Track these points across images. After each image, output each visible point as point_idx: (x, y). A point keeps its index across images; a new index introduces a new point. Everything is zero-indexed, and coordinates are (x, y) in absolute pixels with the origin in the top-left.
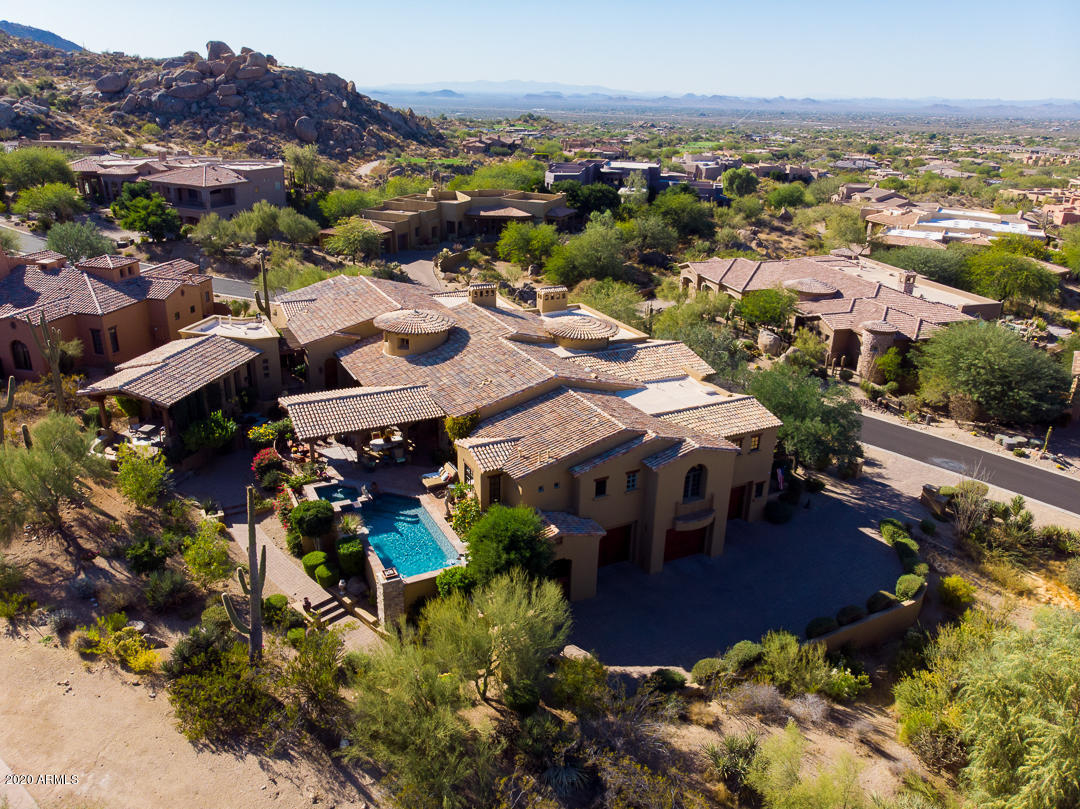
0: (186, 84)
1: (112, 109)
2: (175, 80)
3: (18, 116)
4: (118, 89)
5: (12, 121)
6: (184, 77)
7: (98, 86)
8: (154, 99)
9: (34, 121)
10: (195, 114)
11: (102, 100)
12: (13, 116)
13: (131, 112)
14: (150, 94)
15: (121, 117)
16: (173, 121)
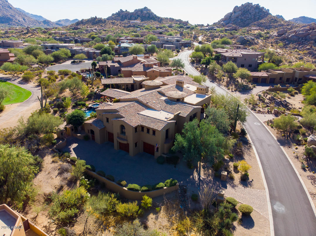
0: (302, 32)
1: (276, 39)
2: (300, 31)
3: (245, 39)
4: (282, 34)
5: (242, 41)
6: (302, 31)
7: (278, 33)
8: (290, 36)
9: (248, 41)
10: (299, 41)
11: (276, 36)
12: (243, 39)
13: (281, 40)
14: (289, 35)
15: (277, 41)
16: (291, 43)
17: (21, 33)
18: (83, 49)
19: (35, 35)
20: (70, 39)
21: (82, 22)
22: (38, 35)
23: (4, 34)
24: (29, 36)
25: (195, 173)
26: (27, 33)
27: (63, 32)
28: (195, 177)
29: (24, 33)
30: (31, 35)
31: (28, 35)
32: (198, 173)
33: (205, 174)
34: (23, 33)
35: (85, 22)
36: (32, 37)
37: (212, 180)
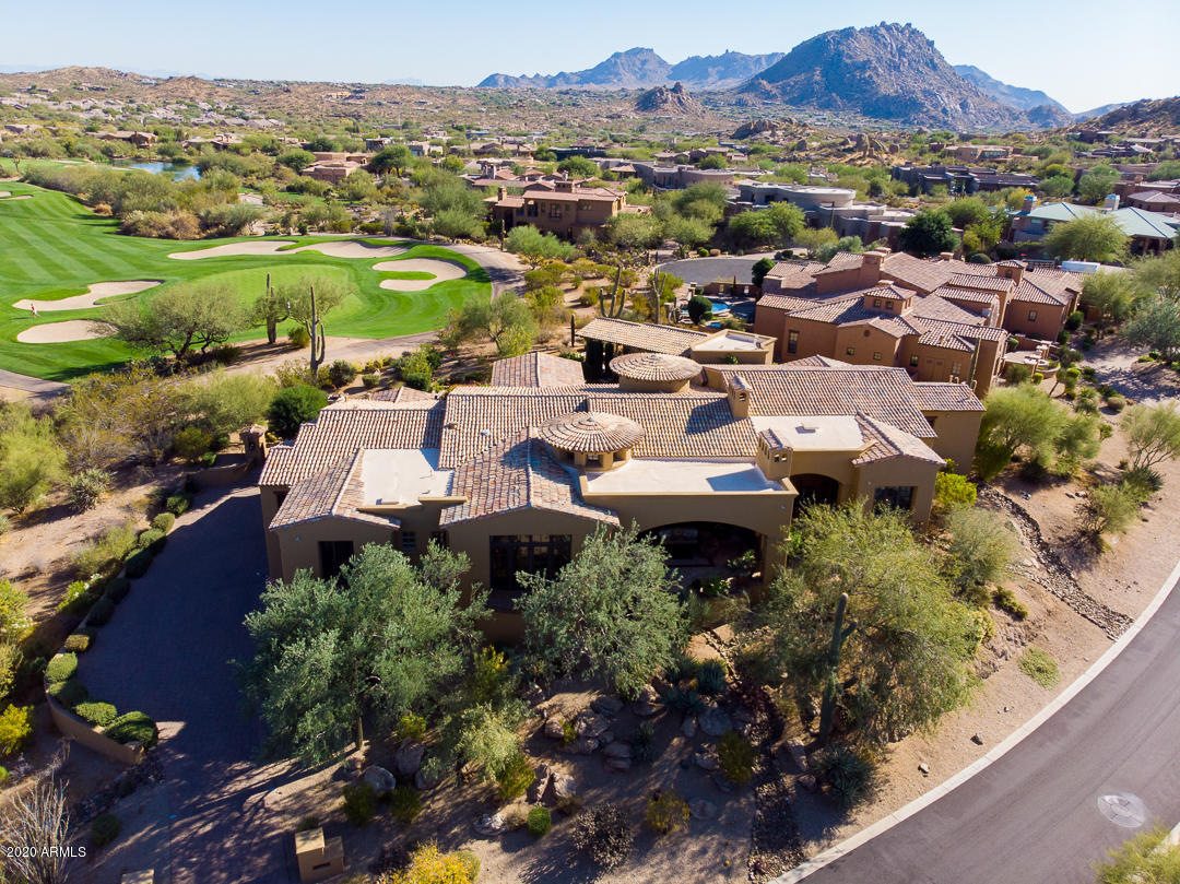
17: (834, 150)
18: (872, 213)
19: (875, 157)
20: (946, 176)
21: (1135, 113)
22: (885, 156)
23: (793, 150)
24: (852, 160)
25: (279, 767)
26: (851, 151)
27: (991, 148)
28: (249, 778)
29: (844, 150)
30: (860, 158)
31: (849, 156)
32: (289, 772)
33: (299, 796)
34: (843, 147)
35: (1148, 113)
36: (859, 162)
37: (274, 833)
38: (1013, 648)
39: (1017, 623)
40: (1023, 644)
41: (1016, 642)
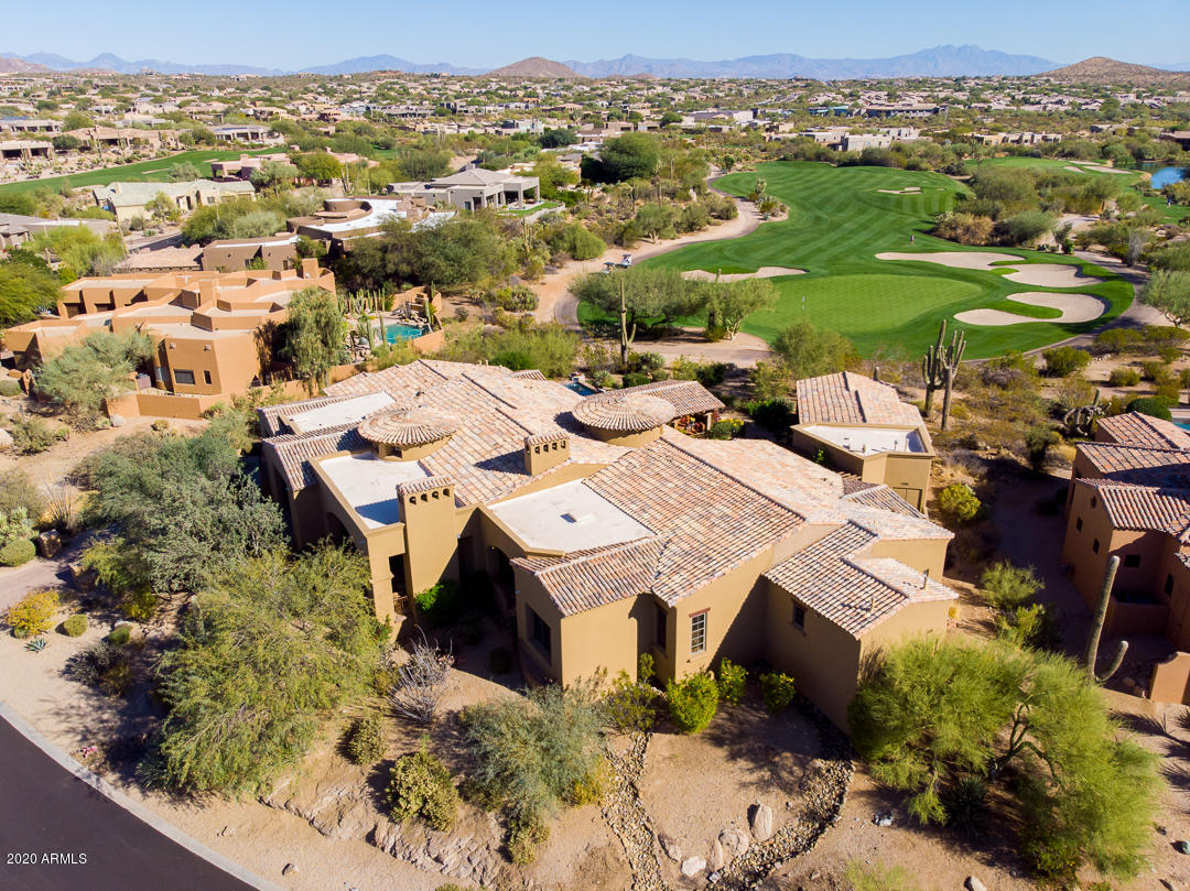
38: (465, 872)
39: (498, 856)
40: (481, 882)
41: (474, 870)
